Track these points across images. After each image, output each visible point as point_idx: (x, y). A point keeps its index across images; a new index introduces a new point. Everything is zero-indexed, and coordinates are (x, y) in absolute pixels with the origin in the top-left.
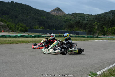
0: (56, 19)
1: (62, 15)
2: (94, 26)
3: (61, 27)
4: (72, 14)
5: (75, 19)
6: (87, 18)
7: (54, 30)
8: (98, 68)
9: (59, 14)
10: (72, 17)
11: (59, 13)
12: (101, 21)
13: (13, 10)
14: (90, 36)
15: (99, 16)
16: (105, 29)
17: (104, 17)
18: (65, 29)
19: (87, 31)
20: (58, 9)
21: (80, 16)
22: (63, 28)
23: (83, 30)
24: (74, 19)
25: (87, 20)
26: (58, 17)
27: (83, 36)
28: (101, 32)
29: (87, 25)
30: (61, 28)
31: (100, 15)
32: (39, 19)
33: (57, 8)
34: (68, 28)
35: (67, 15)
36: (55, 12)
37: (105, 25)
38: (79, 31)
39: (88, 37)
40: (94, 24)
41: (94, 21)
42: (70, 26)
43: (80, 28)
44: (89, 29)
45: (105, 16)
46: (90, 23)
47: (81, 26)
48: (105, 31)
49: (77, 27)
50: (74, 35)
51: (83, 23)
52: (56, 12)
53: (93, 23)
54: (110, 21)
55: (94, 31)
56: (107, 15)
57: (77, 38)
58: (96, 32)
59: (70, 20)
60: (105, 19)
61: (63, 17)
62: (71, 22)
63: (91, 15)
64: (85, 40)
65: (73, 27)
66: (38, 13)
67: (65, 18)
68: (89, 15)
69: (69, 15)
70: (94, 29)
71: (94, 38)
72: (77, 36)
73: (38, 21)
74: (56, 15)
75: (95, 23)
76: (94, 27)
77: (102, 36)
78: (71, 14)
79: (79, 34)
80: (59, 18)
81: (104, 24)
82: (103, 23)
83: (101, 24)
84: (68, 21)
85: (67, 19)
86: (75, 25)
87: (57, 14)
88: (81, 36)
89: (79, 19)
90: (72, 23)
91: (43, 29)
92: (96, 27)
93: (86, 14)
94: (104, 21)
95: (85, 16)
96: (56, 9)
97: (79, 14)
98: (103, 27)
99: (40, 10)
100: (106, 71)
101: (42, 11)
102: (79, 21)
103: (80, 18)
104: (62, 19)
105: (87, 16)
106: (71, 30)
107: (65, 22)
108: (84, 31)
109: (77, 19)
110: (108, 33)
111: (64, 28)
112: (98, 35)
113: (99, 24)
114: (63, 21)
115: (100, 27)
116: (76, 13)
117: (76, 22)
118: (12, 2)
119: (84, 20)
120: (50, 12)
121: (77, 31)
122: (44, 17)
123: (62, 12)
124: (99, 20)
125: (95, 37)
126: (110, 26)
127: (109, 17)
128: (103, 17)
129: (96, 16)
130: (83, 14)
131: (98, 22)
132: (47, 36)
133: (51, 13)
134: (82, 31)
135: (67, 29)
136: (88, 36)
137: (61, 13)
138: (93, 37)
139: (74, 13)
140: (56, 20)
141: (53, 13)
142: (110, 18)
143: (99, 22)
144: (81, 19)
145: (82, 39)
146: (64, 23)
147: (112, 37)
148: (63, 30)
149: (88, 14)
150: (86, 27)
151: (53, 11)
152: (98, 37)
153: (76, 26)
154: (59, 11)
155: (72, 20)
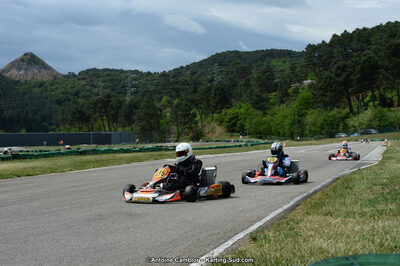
0: (24, 94)
1: (45, 79)
2: (161, 110)
3: (45, 121)
4: (80, 74)
5: (95, 90)
6: (134, 86)
7: (23, 132)
9: (34, 75)
10: (83, 82)
11: (36, 71)
12: (182, 94)
14: (150, 146)
15: (173, 77)
16: (198, 118)
17: (194, 78)
18: (62, 127)
19: (138, 128)
20: (31, 60)
21: (112, 80)
22: (51, 125)
23: (124, 126)
24: (90, 91)
25: (136, 92)
26: (35, 87)
27: (125, 147)
28: (186, 130)
29: (137, 108)
30: (45, 124)
31: (178, 72)
33: (26, 54)
34: (71, 124)
35: (65, 76)
36: (19, 69)
37: (197, 106)
38: (110, 130)
39: (141, 150)
40: (158, 105)
41: (160, 93)
42: (77, 115)
43: (114, 119)
44: (144, 123)
45: (194, 73)
46: (148, 102)
47: (117, 112)
48: (197, 126)
49: (101, 116)
50: (93, 147)
51: (121, 103)
52: (26, 70)
53: (155, 103)
54: (213, 91)
55: (162, 128)
56: (200, 71)
57: (105, 157)
58: (169, 131)
59: (76, 94)
60: (197, 84)
61: (52, 84)
62: (81, 101)
63: (149, 73)
64: (133, 161)
65: (89, 117)
67: (57, 89)
68: (141, 73)
69: (72, 76)
70: (162, 121)
71: (164, 152)
72: (104, 148)
74: (23, 81)
75: (163, 100)
76: (160, 116)
78: (77, 73)
79: (109, 143)
80: (37, 90)
81: (193, 102)
82: (189, 98)
83: (184, 102)
84: (69, 100)
85: (67, 93)
86: (95, 112)
87: (29, 78)
88: (116, 148)
89: (108, 91)
90: (82, 106)
92: (168, 114)
93: (131, 71)
94: (195, 92)
95: (127, 77)
96: (22, 60)
97: (107, 73)
98: (192, 112)
102: (109, 96)
103: (112, 84)
104: (48, 93)
105: (135, 80)
106: (80, 128)
107: (59, 102)
108: (127, 129)
109: (101, 90)
111: (58, 125)
112: (177, 141)
113: (176, 102)
114: (51, 102)
115: (180, 113)
116: (95, 70)
117: (98, 101)
119: (125, 94)
120: (3, 70)
121: (102, 132)
123: (45, 67)
124: (177, 91)
125: (167, 149)
126: (215, 107)
127: (209, 77)
128: (188, 79)
129: (164, 74)
130: (121, 71)
131: (171, 96)
133: (7, 75)
134: (120, 130)
135: (67, 126)
136: (140, 146)
137: (43, 72)
138: (159, 149)
139: (88, 71)
140: (27, 97)
141: (15, 74)
142: (211, 81)
143: (178, 96)
144: (113, 90)
145: (122, 159)
146: (54, 106)
147: (223, 144)
148: (54, 130)
149: (136, 72)
150: (135, 117)
151: (13, 64)
153: (98, 114)
154: (36, 63)
155: (80, 95)
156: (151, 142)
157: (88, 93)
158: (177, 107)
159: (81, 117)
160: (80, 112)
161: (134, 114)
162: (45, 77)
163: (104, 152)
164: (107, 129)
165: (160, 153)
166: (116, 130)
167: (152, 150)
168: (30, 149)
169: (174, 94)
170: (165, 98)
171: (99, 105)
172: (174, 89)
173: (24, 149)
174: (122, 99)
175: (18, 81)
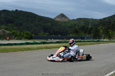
0: (60, 25)
2: (99, 30)
3: (66, 33)
4: (76, 19)
5: (80, 24)
6: (92, 23)
7: (59, 36)
8: (104, 72)
9: (63, 20)
10: (77, 22)
11: (64, 18)
12: (106, 25)
13: (17, 18)
14: (96, 40)
15: (103, 20)
16: (110, 32)
17: (109, 21)
18: (70, 34)
19: (93, 35)
20: (62, 15)
21: (85, 21)
22: (68, 34)
23: (88, 35)
24: (79, 24)
25: (92, 25)
27: (89, 40)
28: (107, 36)
29: (92, 29)
31: (105, 19)
32: (43, 25)
33: (61, 14)
34: (73, 34)
35: (72, 20)
36: (59, 18)
37: (110, 29)
38: (84, 35)
39: (93, 41)
40: (98, 28)
41: (99, 25)
42: (75, 31)
43: (85, 32)
44: (94, 33)
45: (109, 19)
46: (96, 28)
47: (86, 30)
48: (110, 35)
49: (82, 32)
50: (79, 40)
51: (87, 28)
52: (61, 18)
56: (111, 19)
57: (83, 43)
58: (102, 36)
59: (75, 25)
60: (110, 23)
61: (68, 22)
62: (76, 27)
63: (96, 19)
65: (78, 32)
66: (43, 20)
67: (69, 24)
68: (94, 19)
69: (74, 20)
70: (99, 33)
71: (100, 42)
72: (83, 40)
73: (43, 28)
75: (100, 27)
76: (99, 32)
77: (108, 40)
79: (84, 39)
80: (64, 24)
82: (108, 26)
83: (106, 28)
84: (73, 27)
85: (72, 25)
86: (80, 30)
87: (62, 20)
88: (86, 41)
89: (84, 24)
90: (77, 28)
91: (48, 35)
92: (101, 31)
94: (109, 25)
95: (89, 20)
96: (60, 15)
97: (84, 19)
98: (108, 31)
99: (45, 17)
100: (112, 75)
101: (46, 17)
102: (84, 26)
103: (85, 22)
104: (67, 25)
105: (92, 21)
106: (76, 35)
107: (70, 27)
109: (82, 24)
110: (113, 37)
111: (69, 34)
112: (104, 39)
113: (104, 28)
114: (68, 27)
115: (105, 31)
116: (80, 18)
117: (81, 27)
118: (16, 10)
119: (89, 25)
120: (55, 18)
121: (82, 36)
122: (49, 24)
123: (66, 17)
125: (101, 41)
128: (107, 21)
129: (100, 20)
130: (88, 19)
131: (102, 26)
132: (52, 42)
133: (56, 20)
134: (87, 36)
137: (66, 19)
139: (78, 19)
141: (58, 19)
143: (104, 26)
144: (86, 24)
145: (88, 44)
146: (68, 28)
149: (92, 19)
150: (92, 32)
151: (57, 17)
152: (103, 41)
154: (64, 16)
155: (76, 25)
156: (96, 39)
157: (78, 25)
158: (104, 29)
159: (76, 32)
160: (76, 30)
161: (91, 31)
162: (66, 20)
163: (83, 42)
164: (83, 35)
165: (99, 42)
166: (86, 36)
167: (97, 41)
168: (62, 40)
169: (103, 25)
170: (101, 27)
171: (81, 28)
172: (103, 24)
173: (60, 40)
174: (88, 27)
175: (59, 22)
